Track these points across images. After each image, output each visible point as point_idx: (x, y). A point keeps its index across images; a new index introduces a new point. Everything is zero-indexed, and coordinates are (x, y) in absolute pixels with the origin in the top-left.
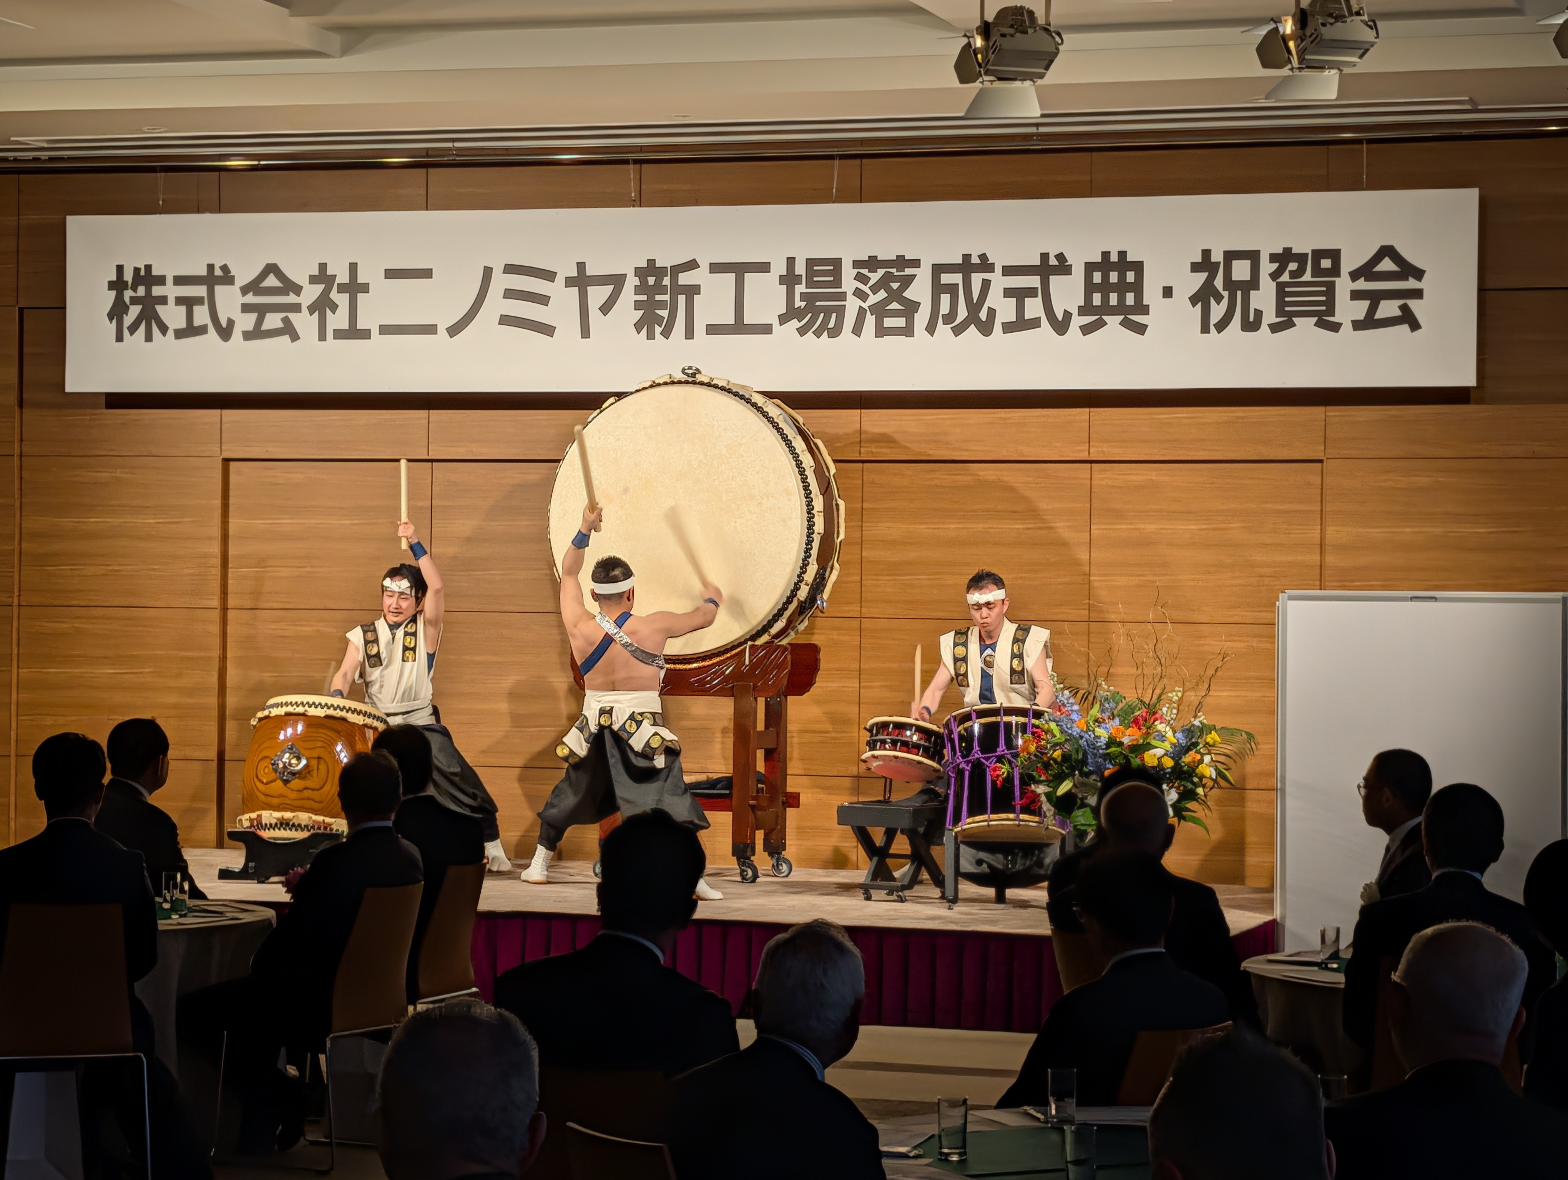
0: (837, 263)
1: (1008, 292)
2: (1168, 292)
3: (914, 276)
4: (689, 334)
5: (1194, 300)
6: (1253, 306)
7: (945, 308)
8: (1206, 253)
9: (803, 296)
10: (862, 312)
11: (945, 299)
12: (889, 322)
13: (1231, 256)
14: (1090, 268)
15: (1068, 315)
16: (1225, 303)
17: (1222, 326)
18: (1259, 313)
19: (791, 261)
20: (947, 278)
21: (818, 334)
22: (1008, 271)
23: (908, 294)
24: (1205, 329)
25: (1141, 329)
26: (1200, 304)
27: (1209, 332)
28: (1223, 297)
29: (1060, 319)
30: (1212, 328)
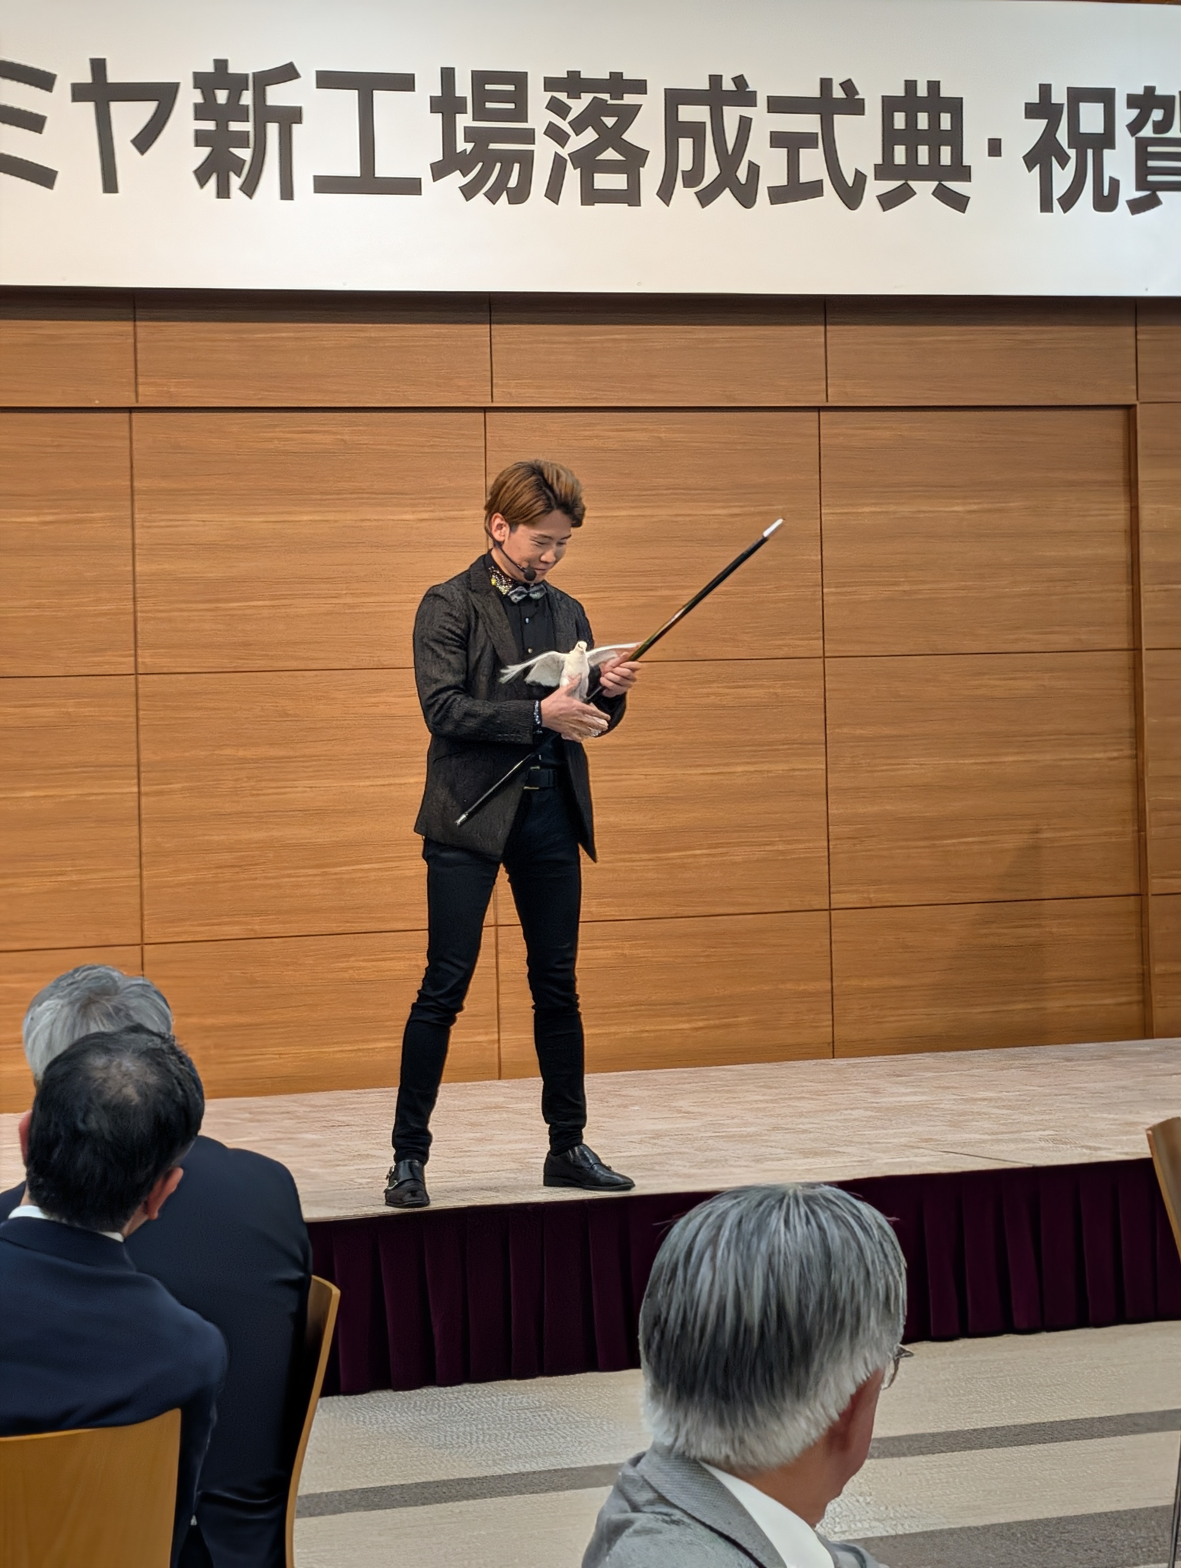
0: (519, 79)
1: (777, 139)
2: (995, 148)
3: (637, 108)
4: (287, 192)
5: (1030, 160)
6: (1108, 172)
7: (685, 162)
8: (1045, 90)
9: (470, 134)
10: (559, 165)
11: (686, 146)
12: (603, 181)
13: (1077, 96)
14: (890, 105)
15: (860, 178)
16: (1072, 165)
17: (1069, 201)
18: (1115, 184)
19: (448, 75)
20: (688, 113)
21: (493, 197)
22: (777, 105)
23: (630, 136)
24: (1046, 205)
25: (959, 203)
26: (1037, 168)
27: (1052, 211)
28: (1069, 158)
29: (850, 184)
30: (1056, 205)
